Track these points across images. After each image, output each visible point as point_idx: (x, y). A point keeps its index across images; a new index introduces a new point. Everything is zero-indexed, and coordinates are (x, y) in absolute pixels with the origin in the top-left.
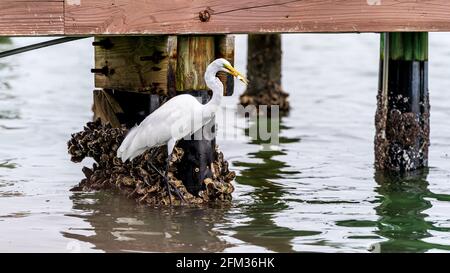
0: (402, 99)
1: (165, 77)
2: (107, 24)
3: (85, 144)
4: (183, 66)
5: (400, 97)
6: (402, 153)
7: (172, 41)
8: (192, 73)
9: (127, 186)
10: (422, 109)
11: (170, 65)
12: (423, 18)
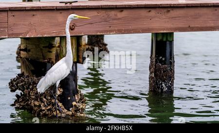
0: (162, 59)
1: (54, 56)
2: (28, 32)
3: (17, 84)
4: (62, 50)
5: (161, 57)
6: (162, 84)
7: (58, 40)
9: (37, 106)
10: (171, 63)
11: (57, 50)
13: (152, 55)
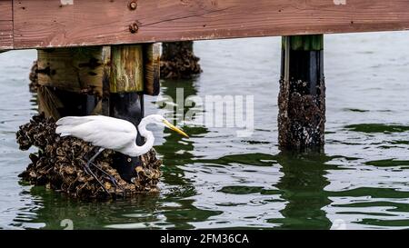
0: (301, 84)
1: (101, 82)
2: (50, 38)
3: (31, 135)
4: (116, 71)
5: (300, 81)
6: (302, 130)
7: (106, 51)
8: (124, 77)
9: (69, 175)
10: (319, 92)
11: (105, 71)
12: (320, 23)
13: (282, 77)
